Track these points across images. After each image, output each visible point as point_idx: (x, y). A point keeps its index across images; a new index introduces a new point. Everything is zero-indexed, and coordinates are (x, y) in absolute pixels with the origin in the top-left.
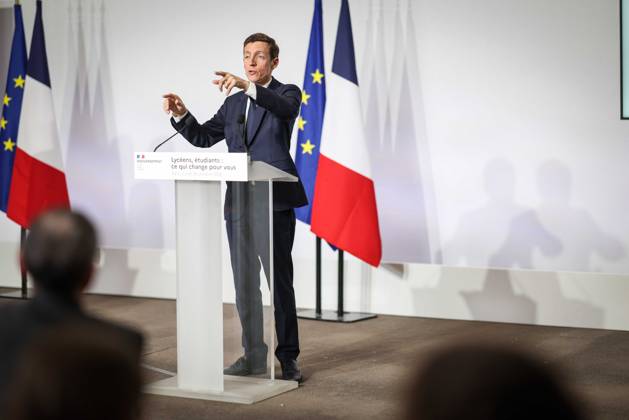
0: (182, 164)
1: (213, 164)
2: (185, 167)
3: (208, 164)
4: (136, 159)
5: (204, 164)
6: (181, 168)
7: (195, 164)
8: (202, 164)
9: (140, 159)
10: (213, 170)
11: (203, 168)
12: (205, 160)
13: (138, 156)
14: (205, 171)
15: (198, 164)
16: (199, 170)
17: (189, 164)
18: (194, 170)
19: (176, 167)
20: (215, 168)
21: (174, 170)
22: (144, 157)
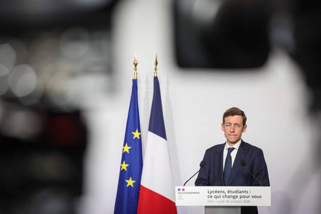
0: (218, 194)
1: (243, 194)
2: (220, 197)
3: (239, 195)
4: (177, 191)
5: (235, 194)
6: (216, 197)
7: (227, 194)
8: (233, 195)
9: (181, 191)
10: (242, 199)
11: (234, 197)
12: (237, 192)
13: (179, 190)
14: (236, 199)
15: (230, 194)
16: (231, 199)
17: (222, 194)
18: (227, 199)
19: (211, 197)
20: (244, 197)
21: (210, 199)
22: (183, 190)
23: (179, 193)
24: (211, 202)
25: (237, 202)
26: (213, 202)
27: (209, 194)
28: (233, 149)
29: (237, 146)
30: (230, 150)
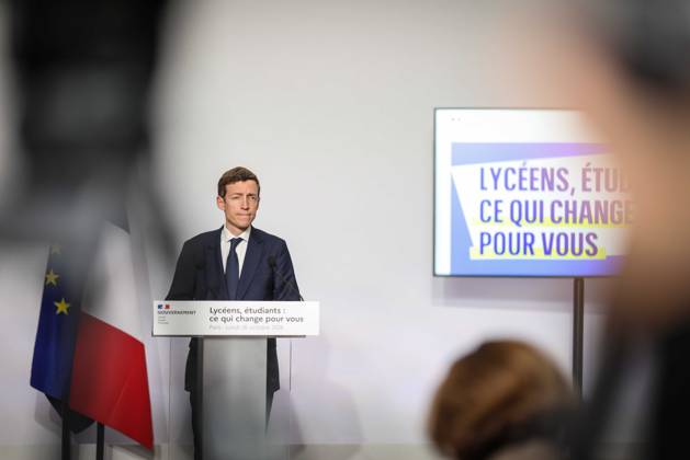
0: (228, 315)
1: (271, 315)
2: (231, 319)
3: (264, 316)
4: (156, 309)
5: (258, 315)
6: (224, 320)
7: (244, 315)
8: (254, 316)
9: (163, 309)
10: (271, 323)
11: (256, 320)
12: (260, 311)
13: (160, 307)
14: (260, 324)
15: (249, 315)
16: (251, 323)
17: (235, 315)
18: (242, 323)
19: (216, 319)
20: (273, 319)
21: (214, 323)
22: (167, 307)
23: (159, 313)
24: (215, 328)
25: (263, 328)
26: (219, 328)
27: (212, 315)
28: (240, 240)
29: (245, 236)
30: (235, 242)
